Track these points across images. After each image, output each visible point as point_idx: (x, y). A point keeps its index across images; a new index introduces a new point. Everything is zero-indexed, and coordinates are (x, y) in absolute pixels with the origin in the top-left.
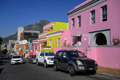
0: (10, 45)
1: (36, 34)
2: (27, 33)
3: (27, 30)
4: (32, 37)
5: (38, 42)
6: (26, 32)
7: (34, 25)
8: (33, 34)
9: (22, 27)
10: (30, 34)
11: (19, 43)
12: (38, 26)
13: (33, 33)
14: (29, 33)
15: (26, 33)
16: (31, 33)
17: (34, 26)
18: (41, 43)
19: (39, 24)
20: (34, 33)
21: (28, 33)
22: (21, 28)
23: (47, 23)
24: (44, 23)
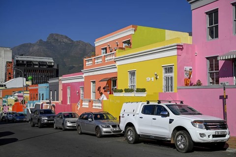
1: (45, 65)
2: (23, 61)
3: (22, 55)
4: (35, 70)
5: (83, 80)
6: (19, 59)
7: (34, 45)
8: (37, 65)
9: (8, 49)
10: (29, 63)
11: (5, 85)
12: (44, 47)
13: (37, 63)
14: (28, 62)
15: (21, 62)
16: (31, 62)
17: (36, 48)
18: (92, 82)
19: (47, 43)
20: (39, 62)
21: (25, 62)
22: (5, 50)
23: (65, 40)
24: (57, 40)
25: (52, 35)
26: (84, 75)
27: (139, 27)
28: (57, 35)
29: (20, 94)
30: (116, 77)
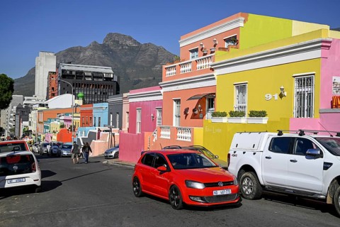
0: (12, 112)
1: (101, 78)
2: (71, 71)
3: (70, 63)
4: (87, 85)
6: (66, 68)
7: (86, 49)
8: (89, 77)
9: (51, 54)
10: (80, 74)
11: (47, 105)
12: (99, 53)
13: (90, 74)
14: (77, 72)
15: (68, 72)
16: (82, 72)
17: (88, 53)
18: (175, 100)
19: (103, 45)
20: (93, 73)
21: (74, 73)
22: (46, 56)
23: (129, 43)
24: (118, 42)
25: (110, 35)
26: (162, 91)
27: (251, 16)
28: (118, 35)
29: (67, 118)
30: (215, 94)
